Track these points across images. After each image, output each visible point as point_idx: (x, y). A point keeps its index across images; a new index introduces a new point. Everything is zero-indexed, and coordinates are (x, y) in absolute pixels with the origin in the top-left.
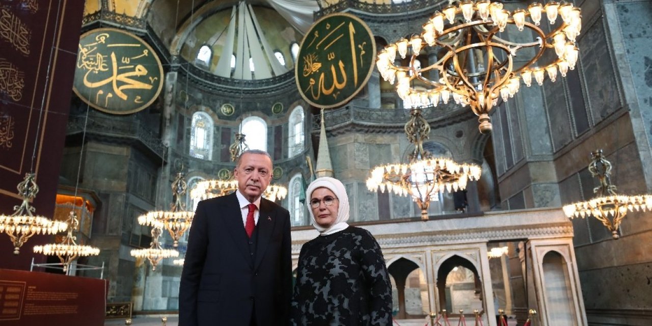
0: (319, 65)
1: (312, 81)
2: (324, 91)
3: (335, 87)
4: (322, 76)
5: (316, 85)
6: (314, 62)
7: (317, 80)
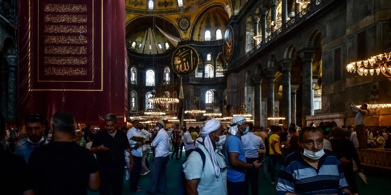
0: (180, 62)
1: (177, 67)
2: (181, 71)
3: (185, 70)
4: (181, 65)
5: (179, 68)
6: (178, 60)
7: (179, 66)
